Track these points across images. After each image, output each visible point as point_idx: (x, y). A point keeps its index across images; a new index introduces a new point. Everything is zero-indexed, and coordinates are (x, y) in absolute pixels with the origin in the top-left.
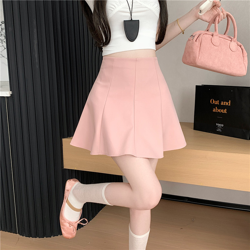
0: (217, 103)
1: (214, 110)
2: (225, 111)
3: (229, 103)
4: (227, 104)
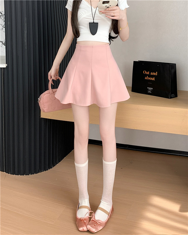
0: (148, 73)
1: (146, 78)
2: (153, 79)
3: (156, 74)
4: (155, 74)
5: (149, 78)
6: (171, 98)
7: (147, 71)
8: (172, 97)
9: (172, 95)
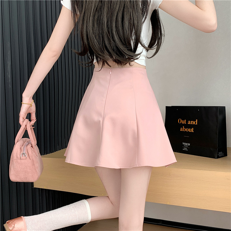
0: (184, 122)
1: (181, 130)
2: (192, 130)
3: (196, 123)
5: (186, 130)
6: (218, 157)
7: (183, 120)
8: (220, 156)
9: (219, 153)
